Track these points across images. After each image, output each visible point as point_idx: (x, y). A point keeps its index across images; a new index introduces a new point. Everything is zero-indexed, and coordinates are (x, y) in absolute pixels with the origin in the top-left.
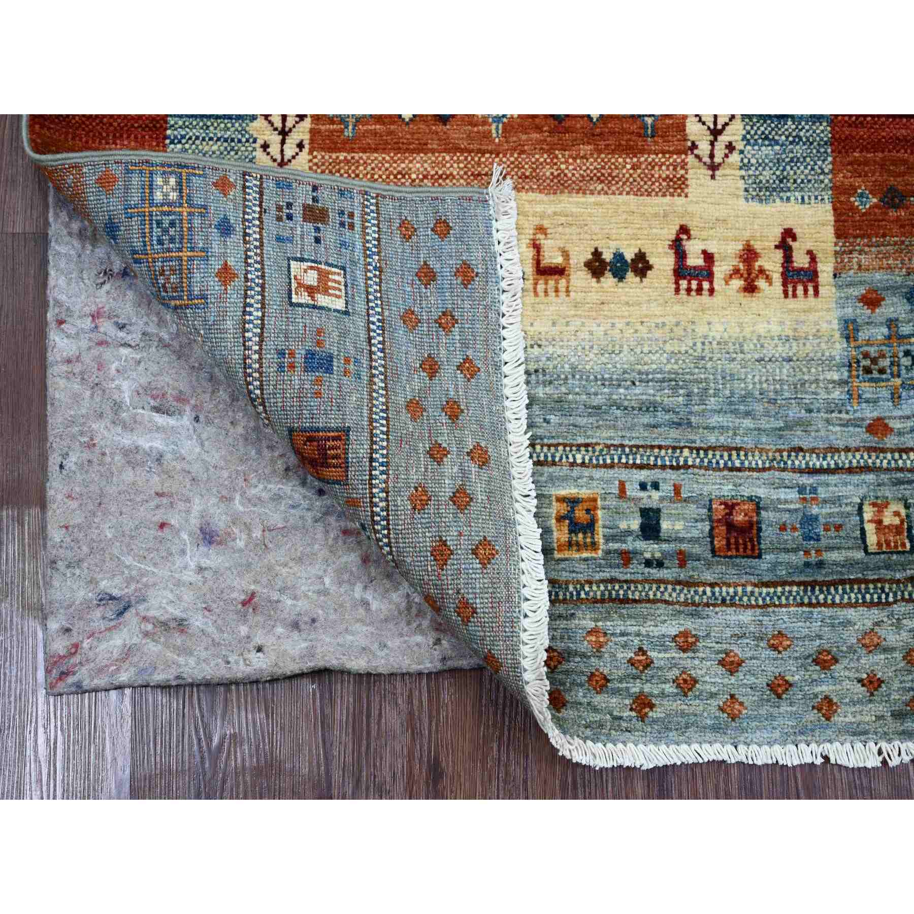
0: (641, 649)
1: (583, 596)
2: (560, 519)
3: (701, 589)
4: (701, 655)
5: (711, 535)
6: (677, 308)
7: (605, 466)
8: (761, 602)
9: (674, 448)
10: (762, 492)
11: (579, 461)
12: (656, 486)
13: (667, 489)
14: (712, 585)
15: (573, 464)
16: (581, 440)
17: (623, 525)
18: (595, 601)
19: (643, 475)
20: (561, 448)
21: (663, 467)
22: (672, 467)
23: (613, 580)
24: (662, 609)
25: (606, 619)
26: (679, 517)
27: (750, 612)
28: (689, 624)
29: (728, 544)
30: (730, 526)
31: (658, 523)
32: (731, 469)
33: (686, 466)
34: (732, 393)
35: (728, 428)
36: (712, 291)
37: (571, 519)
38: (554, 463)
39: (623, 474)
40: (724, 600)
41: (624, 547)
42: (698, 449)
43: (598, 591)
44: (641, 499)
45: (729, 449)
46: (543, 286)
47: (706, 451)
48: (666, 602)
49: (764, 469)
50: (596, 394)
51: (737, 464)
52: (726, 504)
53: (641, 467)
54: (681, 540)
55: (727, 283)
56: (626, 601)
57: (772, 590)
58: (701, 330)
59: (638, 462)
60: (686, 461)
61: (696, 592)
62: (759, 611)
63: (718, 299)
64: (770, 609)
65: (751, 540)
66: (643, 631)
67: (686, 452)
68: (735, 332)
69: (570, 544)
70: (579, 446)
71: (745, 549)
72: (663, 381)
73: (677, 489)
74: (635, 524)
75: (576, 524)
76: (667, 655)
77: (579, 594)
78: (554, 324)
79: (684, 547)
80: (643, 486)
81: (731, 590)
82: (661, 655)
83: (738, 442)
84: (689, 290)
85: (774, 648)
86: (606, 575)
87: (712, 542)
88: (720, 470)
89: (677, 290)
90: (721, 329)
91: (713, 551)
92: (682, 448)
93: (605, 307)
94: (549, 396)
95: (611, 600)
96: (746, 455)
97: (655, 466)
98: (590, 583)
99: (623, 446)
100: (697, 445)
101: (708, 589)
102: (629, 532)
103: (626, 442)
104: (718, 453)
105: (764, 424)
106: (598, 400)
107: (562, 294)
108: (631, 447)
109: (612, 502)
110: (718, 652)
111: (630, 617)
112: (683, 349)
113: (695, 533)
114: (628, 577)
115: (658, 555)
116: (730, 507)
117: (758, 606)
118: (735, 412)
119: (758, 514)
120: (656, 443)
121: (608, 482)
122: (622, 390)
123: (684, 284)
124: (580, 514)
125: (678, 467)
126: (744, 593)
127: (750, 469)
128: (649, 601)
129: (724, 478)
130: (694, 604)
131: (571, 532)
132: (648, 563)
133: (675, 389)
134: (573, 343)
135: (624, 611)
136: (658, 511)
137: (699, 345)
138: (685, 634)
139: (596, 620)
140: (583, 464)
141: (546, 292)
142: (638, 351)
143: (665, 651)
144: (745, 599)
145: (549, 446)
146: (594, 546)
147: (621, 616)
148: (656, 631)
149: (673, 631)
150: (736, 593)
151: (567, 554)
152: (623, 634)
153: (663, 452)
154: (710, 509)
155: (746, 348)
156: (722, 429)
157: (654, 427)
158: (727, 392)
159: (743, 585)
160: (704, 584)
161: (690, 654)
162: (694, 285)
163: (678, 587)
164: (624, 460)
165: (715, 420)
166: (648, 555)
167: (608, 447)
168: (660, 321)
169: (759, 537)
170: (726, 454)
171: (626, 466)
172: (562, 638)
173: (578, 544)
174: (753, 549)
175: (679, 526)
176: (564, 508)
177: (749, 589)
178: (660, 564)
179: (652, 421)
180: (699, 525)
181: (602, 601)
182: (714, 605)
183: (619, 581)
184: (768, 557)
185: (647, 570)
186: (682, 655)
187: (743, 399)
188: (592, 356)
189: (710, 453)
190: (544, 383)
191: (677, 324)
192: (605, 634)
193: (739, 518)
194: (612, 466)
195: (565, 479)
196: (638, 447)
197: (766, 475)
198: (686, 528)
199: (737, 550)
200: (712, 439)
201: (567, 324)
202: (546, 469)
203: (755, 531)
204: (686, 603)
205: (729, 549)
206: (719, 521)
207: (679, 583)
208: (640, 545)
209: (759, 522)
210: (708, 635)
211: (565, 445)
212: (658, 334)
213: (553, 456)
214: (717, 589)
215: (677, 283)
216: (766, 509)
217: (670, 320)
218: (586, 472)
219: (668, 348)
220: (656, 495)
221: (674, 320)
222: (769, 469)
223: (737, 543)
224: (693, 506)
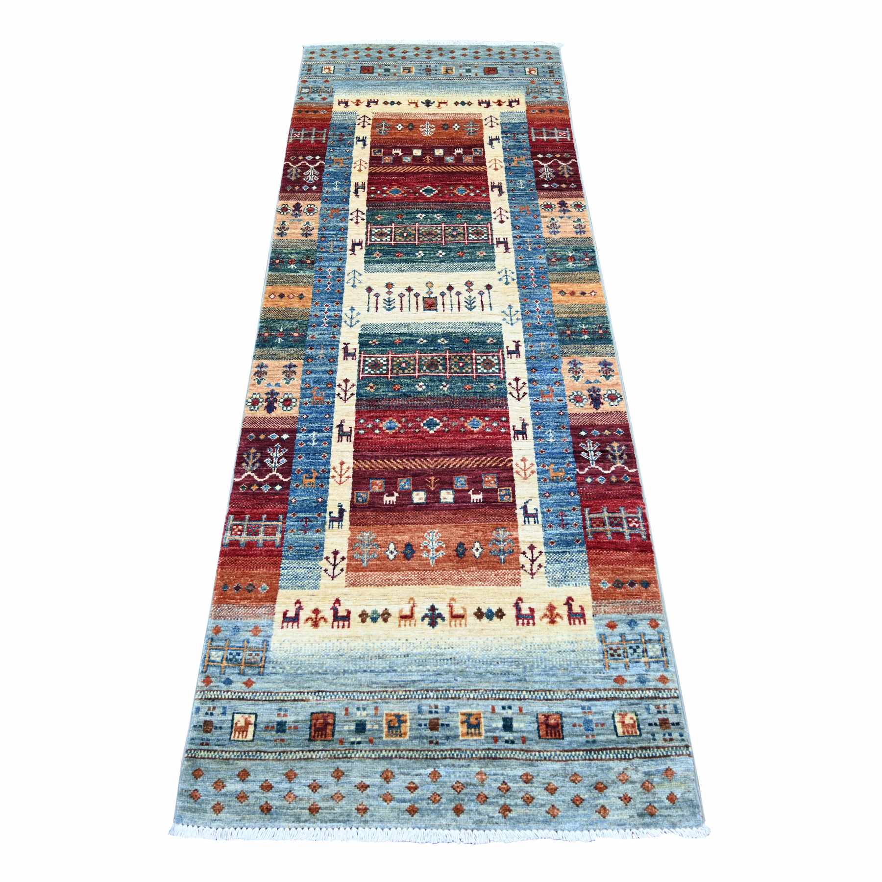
0: (504, 782)
1: (474, 756)
2: (462, 722)
3: (533, 753)
4: (535, 785)
5: (538, 729)
6: (518, 631)
7: (485, 699)
8: (564, 759)
9: (518, 691)
10: (562, 709)
11: (472, 697)
12: (510, 708)
13: (515, 709)
14: (539, 752)
15: (469, 699)
16: (472, 688)
17: (494, 725)
18: (480, 758)
19: (504, 703)
20: (463, 691)
21: (513, 699)
22: (517, 699)
23: (489, 749)
24: (514, 762)
25: (486, 767)
26: (521, 721)
27: (559, 763)
28: (529, 770)
29: (547, 733)
30: (548, 725)
31: (511, 724)
32: (547, 700)
33: (525, 699)
34: (546, 667)
35: (544, 682)
36: (534, 624)
37: (468, 723)
38: (459, 698)
39: (494, 703)
40: (545, 759)
41: (495, 735)
42: (530, 691)
43: (482, 754)
44: (502, 714)
45: (545, 691)
47: (534, 692)
48: (516, 759)
49: (563, 699)
50: (479, 668)
51: (550, 697)
52: (545, 716)
53: (503, 699)
54: (523, 732)
55: (541, 620)
56: (495, 758)
57: (570, 753)
58: (529, 640)
59: (501, 697)
60: (524, 696)
61: (531, 755)
62: (563, 763)
63: (536, 627)
64: (570, 762)
65: (558, 731)
66: (505, 773)
67: (524, 693)
68: (546, 640)
69: (468, 734)
70: (471, 691)
71: (555, 735)
72: (512, 662)
73: (521, 709)
74: (500, 724)
75: (471, 725)
76: (518, 785)
77: (472, 755)
78: (459, 639)
79: (525, 735)
80: (504, 708)
81: (549, 754)
82: (515, 785)
83: (549, 687)
84: (523, 624)
85: (573, 781)
86: (486, 747)
87: (539, 733)
88: (541, 700)
89: (518, 624)
90: (539, 639)
91: (540, 737)
92: (522, 691)
93: (484, 631)
94: (457, 669)
95: (488, 758)
96: (554, 693)
97: (509, 699)
98: (478, 750)
99: (493, 690)
100: (530, 689)
101: (537, 754)
102: (497, 728)
103: (495, 688)
104: (540, 693)
105: (562, 679)
106: (481, 670)
107: (463, 626)
108: (497, 691)
109: (489, 715)
110: (544, 784)
111: (498, 766)
112: (521, 648)
113: (530, 729)
114: (497, 748)
115: (512, 738)
116: (547, 717)
117: (563, 761)
118: (548, 675)
119: (561, 719)
120: (510, 689)
121: (487, 706)
122: (492, 666)
123: (521, 621)
124: (473, 720)
125: (521, 699)
126: (556, 755)
127: (556, 699)
128: (507, 758)
129: (543, 704)
130: (530, 760)
131: (468, 728)
132: (507, 742)
133: (518, 665)
134: (469, 646)
135: (495, 763)
136: (511, 719)
137: (529, 647)
138: (526, 775)
139: (481, 768)
140: (474, 698)
141: (455, 625)
142: (500, 649)
143: (517, 783)
144: (556, 757)
145: (457, 691)
146: (480, 734)
147: (494, 766)
148: (511, 773)
149: (521, 773)
150: (551, 755)
151: (466, 738)
152: (495, 775)
153: (513, 693)
154: (537, 718)
155: (552, 647)
156: (541, 682)
157: (509, 681)
158: (543, 667)
159: (555, 751)
160: (535, 751)
161: (529, 785)
162: (526, 621)
163: (522, 752)
164: (494, 696)
165: (537, 678)
166: (507, 738)
167: (486, 690)
168: (510, 637)
169: (562, 730)
170: (544, 693)
171: (495, 699)
172: (464, 776)
173: (471, 733)
174: (559, 735)
175: (522, 725)
176: (464, 718)
177: (558, 753)
178: (513, 742)
179: (507, 679)
180: (532, 725)
181: (484, 758)
182: (541, 760)
183: (492, 750)
184: (567, 739)
185: (506, 745)
186: (525, 785)
187: (551, 669)
188: (478, 652)
189: (536, 693)
190: (455, 664)
191: (518, 638)
192: (485, 775)
193: (552, 721)
194: (488, 699)
195: (465, 705)
196: (500, 690)
197: (564, 702)
198: (526, 727)
199: (551, 736)
200: (537, 687)
201: (466, 638)
202: (455, 701)
203: (560, 727)
204: (526, 760)
205: (547, 736)
206: (542, 723)
207: (523, 750)
208: (503, 734)
209: (562, 723)
210: (538, 775)
211: (465, 690)
212: (509, 642)
213: (459, 695)
214: (541, 753)
215: (517, 621)
216: (565, 717)
217: (515, 637)
218: (475, 702)
219: (514, 648)
220: (510, 712)
221: (516, 637)
222: (566, 699)
223: (551, 733)
224: (529, 717)
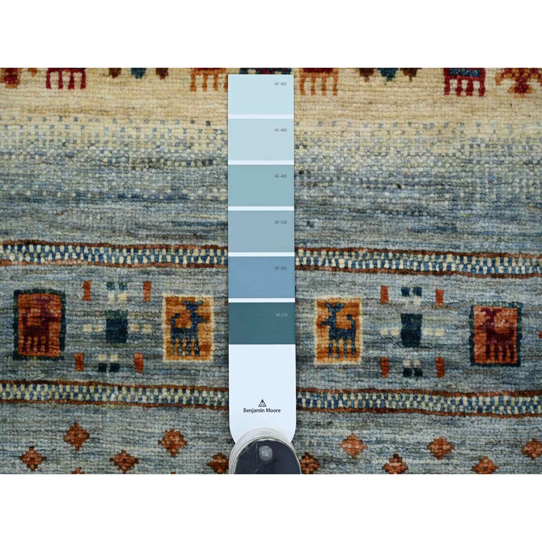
0: (396, 456)
1: (341, 405)
2: (321, 325)
3: (458, 399)
4: (455, 461)
5: (471, 342)
6: (446, 109)
7: (368, 271)
8: (516, 412)
9: (438, 254)
10: (523, 298)
11: (342, 266)
12: (418, 292)
13: (429, 294)
14: (469, 395)
15: (336, 269)
16: (344, 245)
17: (384, 332)
18: (352, 410)
19: (406, 281)
20: (324, 253)
21: (426, 273)
22: (435, 273)
23: (370, 390)
24: (418, 418)
25: (362, 427)
26: (440, 324)
27: (505, 421)
28: (445, 433)
29: (488, 351)
30: (491, 333)
31: (419, 330)
32: (494, 276)
33: (449, 272)
34: (499, 197)
35: (493, 234)
36: (482, 91)
37: (332, 324)
38: (316, 268)
39: (385, 279)
40: (480, 410)
41: (384, 354)
42: (462, 255)
43: (355, 400)
44: (403, 304)
45: (493, 255)
46: (310, 84)
47: (470, 256)
48: (423, 412)
49: (527, 276)
50: (361, 197)
51: (501, 271)
52: (487, 310)
53: (404, 272)
54: (440, 347)
55: (498, 83)
56: (383, 410)
57: (528, 399)
58: (470, 131)
59: (401, 267)
60: (449, 267)
61: (453, 402)
62: (514, 420)
63: (488, 100)
64: (526, 419)
65: (511, 347)
66: (399, 438)
67: (450, 258)
68: (504, 133)
69: (330, 351)
70: (342, 251)
71: (504, 356)
72: (429, 184)
73: (439, 295)
74: (396, 330)
75: (337, 330)
76: (421, 462)
77: (336, 403)
78: (320, 123)
79: (444, 354)
80: (405, 292)
81: (488, 400)
82: (417, 461)
83: (502, 247)
84: (459, 90)
85: (528, 454)
86: (365, 384)
87: (471, 350)
88: (483, 276)
89: (447, 90)
90: (490, 131)
91: (472, 359)
92: (445, 254)
93: (373, 107)
94: (314, 199)
95: (369, 409)
96: (510, 262)
97: (418, 271)
98: (348, 392)
99: (386, 251)
100: (461, 251)
101: (465, 399)
102: (389, 339)
103: (390, 247)
104: (482, 259)
105: (529, 229)
106: (362, 204)
107: (329, 93)
108: (394, 252)
109: (373, 308)
110: (472, 459)
111: (386, 425)
112: (451, 152)
113: (455, 340)
114: (387, 386)
115: (417, 363)
116: (491, 313)
117: (514, 415)
118: (500, 217)
119: (519, 320)
120: (420, 248)
121: (372, 287)
122: (387, 194)
123: (454, 83)
124: (341, 320)
125: (441, 273)
126: (501, 402)
127: (514, 276)
128: (405, 410)
129: (486, 284)
130: (450, 413)
131: (332, 338)
132: (407, 373)
133: (441, 193)
134: (340, 144)
135: (381, 421)
136: (419, 317)
137: (467, 147)
138: (440, 442)
139: (353, 429)
140: (346, 269)
141: (313, 90)
142: (405, 153)
143: (420, 458)
144: (502, 408)
145: (312, 250)
146: (354, 352)
147: (378, 425)
148: (412, 439)
149: (429, 439)
150: (492, 403)
151: (326, 361)
152: (378, 442)
153: (427, 258)
154: (471, 316)
155: (514, 150)
156: (488, 234)
157: (419, 231)
158: (494, 197)
159: (500, 395)
160: (461, 394)
161: (444, 461)
162: (465, 84)
163: (435, 397)
164: (387, 266)
165: (480, 225)
166: (407, 364)
167: (371, 251)
168: (428, 121)
169: (519, 344)
170: (489, 261)
171: (389, 271)
172: (319, 445)
173: (338, 351)
174: (512, 357)
175: (440, 333)
176: (325, 314)
177: (506, 398)
178: (419, 374)
179: (417, 225)
180: (460, 332)
181: (360, 410)
182: (470, 415)
183: (378, 391)
184: (526, 364)
185: (405, 379)
186: (436, 461)
187: (510, 203)
188: (357, 157)
189: (474, 259)
190: (309, 184)
191: (446, 125)
192: (361, 442)
193: (500, 324)
194: (374, 271)
195: (327, 284)
196: (401, 252)
197: (529, 281)
198: (447, 334)
199: (496, 357)
200: (477, 245)
201: (334, 124)
202: (308, 273)
203: (515, 338)
204: (442, 413)
205: (488, 357)
206: (480, 327)
207: (436, 393)
208: (401, 352)
209: (519, 329)
210: (463, 443)
211: (328, 250)
212: (425, 136)
213: (316, 261)
214: (474, 399)
215: (447, 82)
216: (526, 315)
217: (438, 121)
218: (349, 277)
219: (436, 150)
220: (418, 301)
221: (442, 122)
222: (532, 275)
223: (496, 351)
224: (455, 313)
